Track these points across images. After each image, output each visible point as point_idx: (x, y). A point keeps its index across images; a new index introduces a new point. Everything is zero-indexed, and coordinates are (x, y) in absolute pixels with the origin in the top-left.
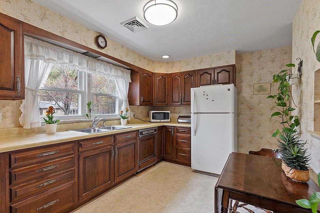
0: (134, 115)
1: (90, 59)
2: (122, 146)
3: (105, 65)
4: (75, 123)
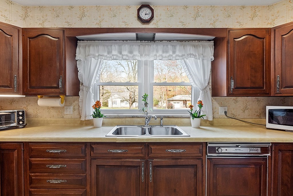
0: (226, 113)
1: (142, 43)
2: (164, 165)
3: (164, 45)
4: (128, 118)
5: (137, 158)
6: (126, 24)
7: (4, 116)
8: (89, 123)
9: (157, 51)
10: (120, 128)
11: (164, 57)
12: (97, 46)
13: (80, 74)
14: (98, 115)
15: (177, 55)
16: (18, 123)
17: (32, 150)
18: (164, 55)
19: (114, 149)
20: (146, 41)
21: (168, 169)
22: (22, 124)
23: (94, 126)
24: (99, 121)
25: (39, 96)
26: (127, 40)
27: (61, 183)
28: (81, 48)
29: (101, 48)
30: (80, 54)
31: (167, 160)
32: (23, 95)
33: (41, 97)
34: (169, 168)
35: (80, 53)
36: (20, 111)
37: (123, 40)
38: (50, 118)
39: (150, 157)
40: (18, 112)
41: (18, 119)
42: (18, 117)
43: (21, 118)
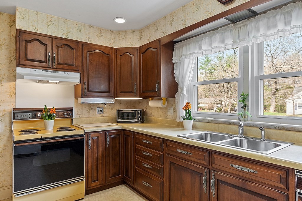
1: (236, 26)
2: (228, 182)
3: (269, 18)
4: (223, 124)
5: (201, 164)
6: (208, 14)
7: (131, 113)
8: (180, 126)
9: (258, 30)
10: (205, 134)
11: (271, 35)
12: (189, 44)
13: (176, 76)
14: (188, 117)
15: (291, 27)
16: (138, 120)
17: (136, 138)
18: (271, 32)
19: (181, 150)
20: (241, 21)
21: (233, 190)
22: (140, 120)
23: (184, 128)
24: (189, 124)
25: (150, 98)
26: (217, 28)
27: (148, 168)
28: (176, 50)
29: (192, 45)
30: (175, 57)
31: (232, 178)
32: (139, 98)
33: (152, 99)
34: (235, 188)
35: (176, 55)
36: (139, 110)
37: (214, 30)
38: (159, 117)
39: (213, 167)
40: (138, 110)
41: (138, 116)
42: (138, 114)
43: (139, 115)
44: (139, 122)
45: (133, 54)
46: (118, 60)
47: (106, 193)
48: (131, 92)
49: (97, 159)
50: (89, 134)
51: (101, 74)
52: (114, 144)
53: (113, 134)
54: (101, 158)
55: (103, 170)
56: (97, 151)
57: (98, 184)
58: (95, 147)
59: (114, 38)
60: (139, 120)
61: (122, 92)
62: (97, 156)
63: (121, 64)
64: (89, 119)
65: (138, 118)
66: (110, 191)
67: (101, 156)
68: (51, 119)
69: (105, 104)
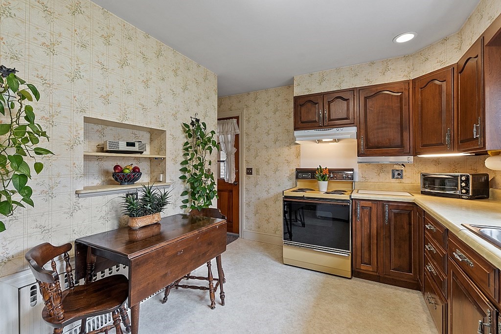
7: (447, 180)
22: (466, 194)
36: (464, 175)
40: (461, 176)
41: (461, 186)
42: (461, 183)
43: (463, 184)
44: (464, 197)
45: (444, 79)
46: (419, 96)
47: (384, 288)
48: (441, 144)
49: (370, 237)
50: (357, 201)
51: (387, 124)
52: (398, 222)
53: (397, 207)
54: (376, 237)
55: (378, 254)
56: (370, 226)
57: (371, 270)
58: (366, 220)
59: (411, 64)
60: (464, 193)
61: (424, 146)
62: (370, 232)
63: (422, 102)
64: (378, 185)
65: (461, 190)
66: (392, 288)
67: (376, 234)
68: (324, 180)
69: (403, 165)
